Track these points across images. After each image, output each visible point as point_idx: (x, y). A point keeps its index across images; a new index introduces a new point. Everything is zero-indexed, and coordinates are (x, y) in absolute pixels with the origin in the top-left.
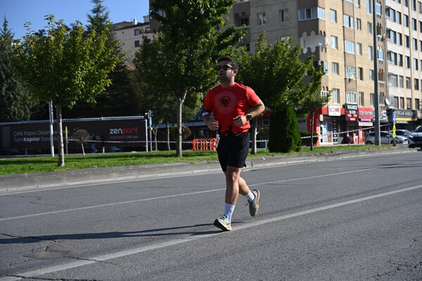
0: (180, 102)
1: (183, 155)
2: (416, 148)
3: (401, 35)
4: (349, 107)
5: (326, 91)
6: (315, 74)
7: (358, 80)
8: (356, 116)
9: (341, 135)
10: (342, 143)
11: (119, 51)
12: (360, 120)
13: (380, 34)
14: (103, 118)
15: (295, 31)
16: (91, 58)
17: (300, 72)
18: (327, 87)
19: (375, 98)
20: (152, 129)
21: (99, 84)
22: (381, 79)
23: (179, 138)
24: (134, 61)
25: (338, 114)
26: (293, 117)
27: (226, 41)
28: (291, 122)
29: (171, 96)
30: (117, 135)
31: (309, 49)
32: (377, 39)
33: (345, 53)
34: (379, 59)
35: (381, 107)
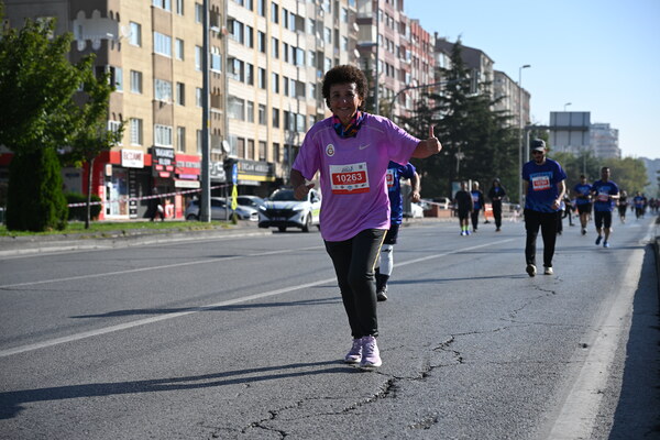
2: (271, 228)
3: (251, 29)
4: (159, 153)
5: (118, 123)
6: (97, 89)
7: (177, 105)
8: (171, 168)
9: (143, 203)
10: (145, 217)
12: (177, 176)
13: (216, 25)
15: (63, 8)
17: (67, 85)
18: (120, 116)
19: (204, 133)
22: (217, 106)
25: (140, 164)
26: (53, 165)
28: (50, 175)
31: (89, 43)
32: (209, 35)
33: (153, 54)
34: (213, 70)
35: (216, 155)
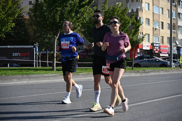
0: (55, 38)
1: (56, 70)
4: (155, 45)
5: (142, 35)
6: (136, 24)
7: (161, 29)
8: (159, 50)
11: (19, 7)
12: (161, 52)
13: (174, 3)
14: (8, 46)
16: (3, 10)
17: (127, 23)
18: (142, 33)
19: (170, 40)
20: (38, 54)
21: (7, 26)
22: (174, 29)
23: (54, 60)
24: (29, 13)
25: (148, 49)
27: (84, 3)
29: (50, 35)
30: (17, 56)
31: (132, 10)
32: (172, 5)
33: (153, 13)
34: (173, 17)
35: (174, 45)
